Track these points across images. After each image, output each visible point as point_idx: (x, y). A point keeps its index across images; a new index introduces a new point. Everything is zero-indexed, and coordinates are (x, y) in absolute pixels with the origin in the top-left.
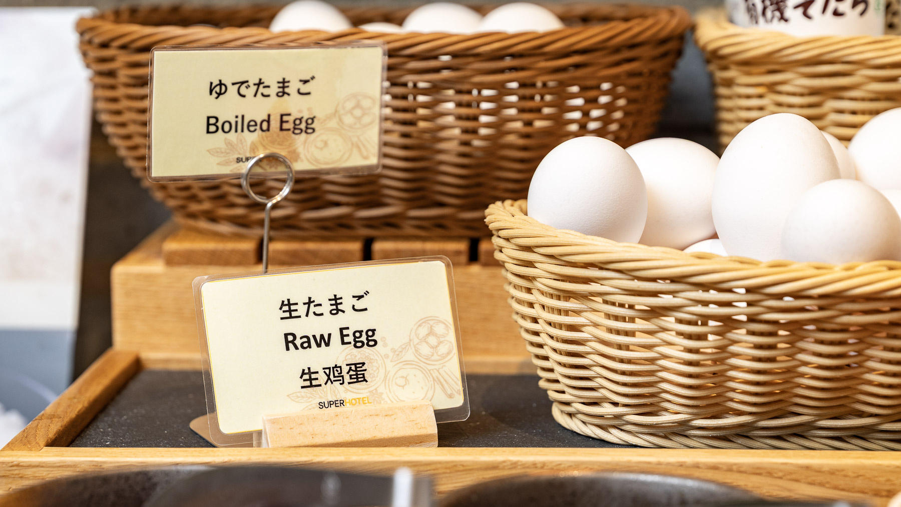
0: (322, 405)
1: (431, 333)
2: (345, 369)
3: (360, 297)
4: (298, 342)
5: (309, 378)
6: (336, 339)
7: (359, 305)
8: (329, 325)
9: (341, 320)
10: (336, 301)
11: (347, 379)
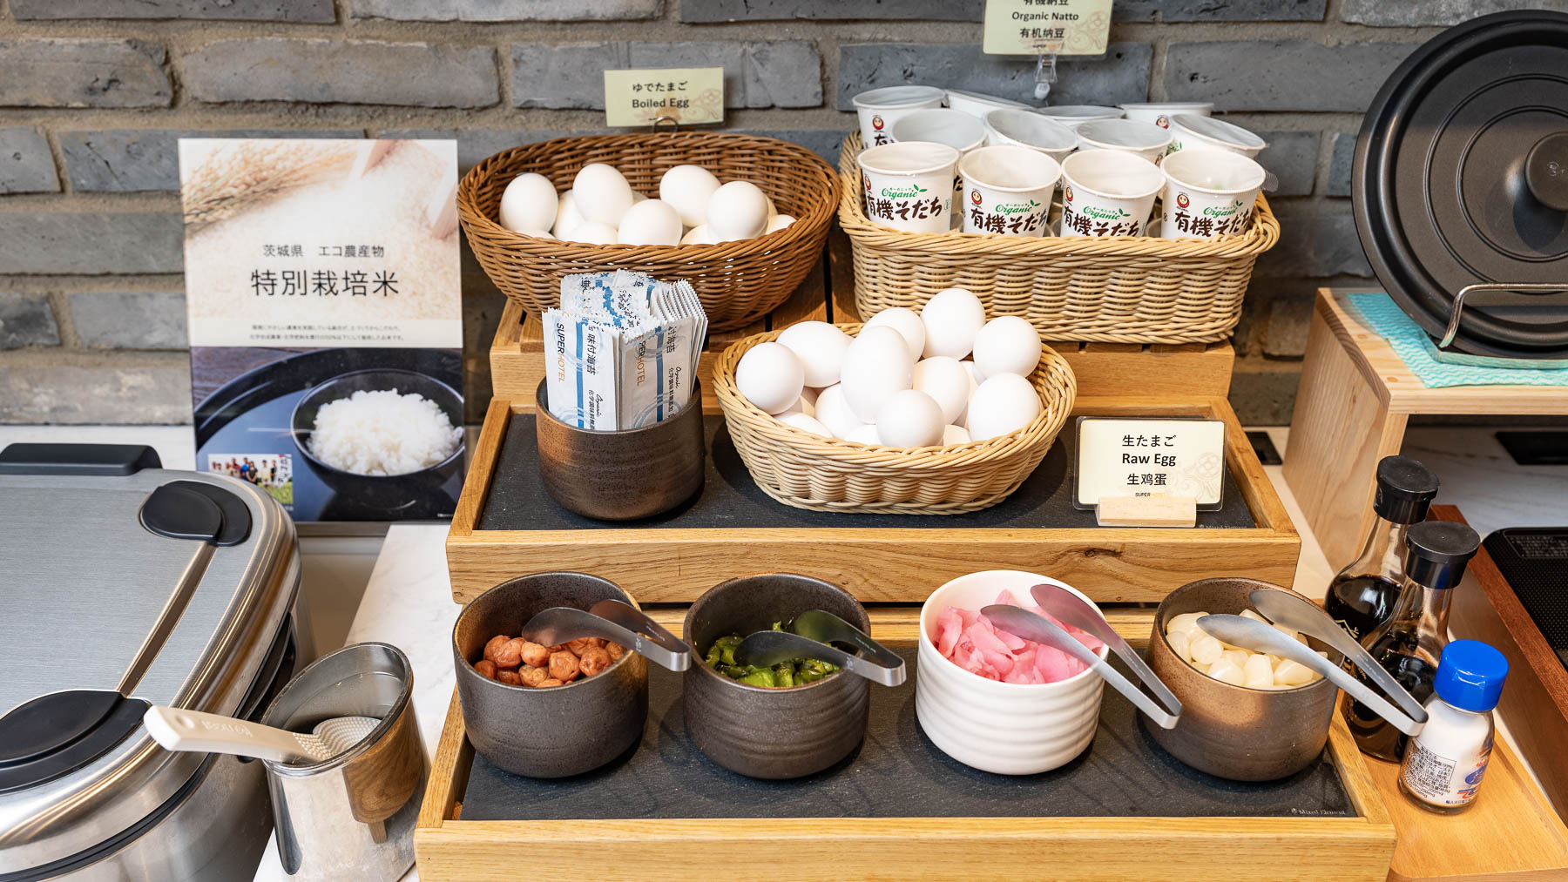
0: (1137, 495)
1: (1208, 461)
2: (1154, 476)
3: (1170, 438)
4: (1130, 459)
5: (1133, 479)
6: (1152, 459)
7: (1169, 442)
8: (1150, 452)
9: (1157, 450)
10: (1156, 439)
11: (1154, 482)
